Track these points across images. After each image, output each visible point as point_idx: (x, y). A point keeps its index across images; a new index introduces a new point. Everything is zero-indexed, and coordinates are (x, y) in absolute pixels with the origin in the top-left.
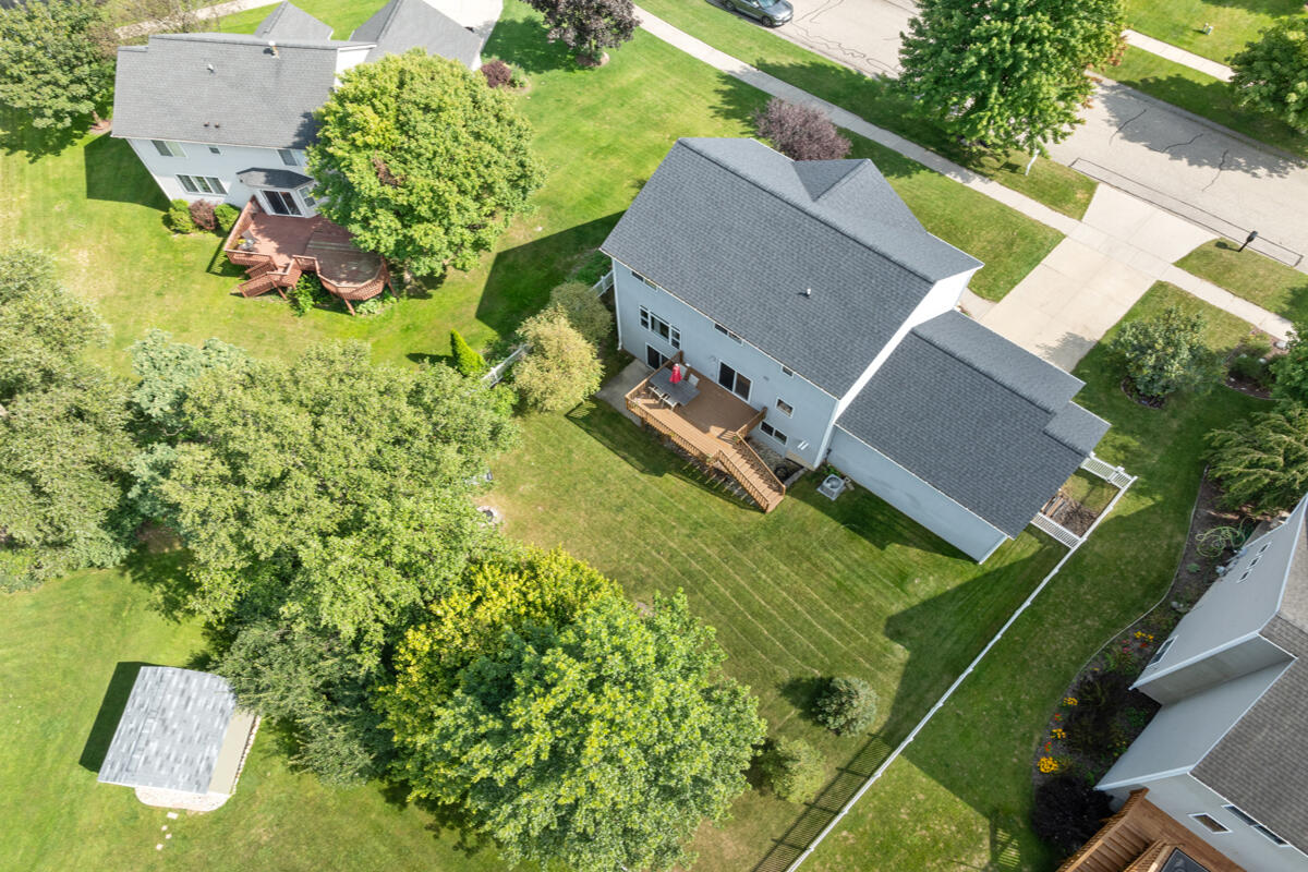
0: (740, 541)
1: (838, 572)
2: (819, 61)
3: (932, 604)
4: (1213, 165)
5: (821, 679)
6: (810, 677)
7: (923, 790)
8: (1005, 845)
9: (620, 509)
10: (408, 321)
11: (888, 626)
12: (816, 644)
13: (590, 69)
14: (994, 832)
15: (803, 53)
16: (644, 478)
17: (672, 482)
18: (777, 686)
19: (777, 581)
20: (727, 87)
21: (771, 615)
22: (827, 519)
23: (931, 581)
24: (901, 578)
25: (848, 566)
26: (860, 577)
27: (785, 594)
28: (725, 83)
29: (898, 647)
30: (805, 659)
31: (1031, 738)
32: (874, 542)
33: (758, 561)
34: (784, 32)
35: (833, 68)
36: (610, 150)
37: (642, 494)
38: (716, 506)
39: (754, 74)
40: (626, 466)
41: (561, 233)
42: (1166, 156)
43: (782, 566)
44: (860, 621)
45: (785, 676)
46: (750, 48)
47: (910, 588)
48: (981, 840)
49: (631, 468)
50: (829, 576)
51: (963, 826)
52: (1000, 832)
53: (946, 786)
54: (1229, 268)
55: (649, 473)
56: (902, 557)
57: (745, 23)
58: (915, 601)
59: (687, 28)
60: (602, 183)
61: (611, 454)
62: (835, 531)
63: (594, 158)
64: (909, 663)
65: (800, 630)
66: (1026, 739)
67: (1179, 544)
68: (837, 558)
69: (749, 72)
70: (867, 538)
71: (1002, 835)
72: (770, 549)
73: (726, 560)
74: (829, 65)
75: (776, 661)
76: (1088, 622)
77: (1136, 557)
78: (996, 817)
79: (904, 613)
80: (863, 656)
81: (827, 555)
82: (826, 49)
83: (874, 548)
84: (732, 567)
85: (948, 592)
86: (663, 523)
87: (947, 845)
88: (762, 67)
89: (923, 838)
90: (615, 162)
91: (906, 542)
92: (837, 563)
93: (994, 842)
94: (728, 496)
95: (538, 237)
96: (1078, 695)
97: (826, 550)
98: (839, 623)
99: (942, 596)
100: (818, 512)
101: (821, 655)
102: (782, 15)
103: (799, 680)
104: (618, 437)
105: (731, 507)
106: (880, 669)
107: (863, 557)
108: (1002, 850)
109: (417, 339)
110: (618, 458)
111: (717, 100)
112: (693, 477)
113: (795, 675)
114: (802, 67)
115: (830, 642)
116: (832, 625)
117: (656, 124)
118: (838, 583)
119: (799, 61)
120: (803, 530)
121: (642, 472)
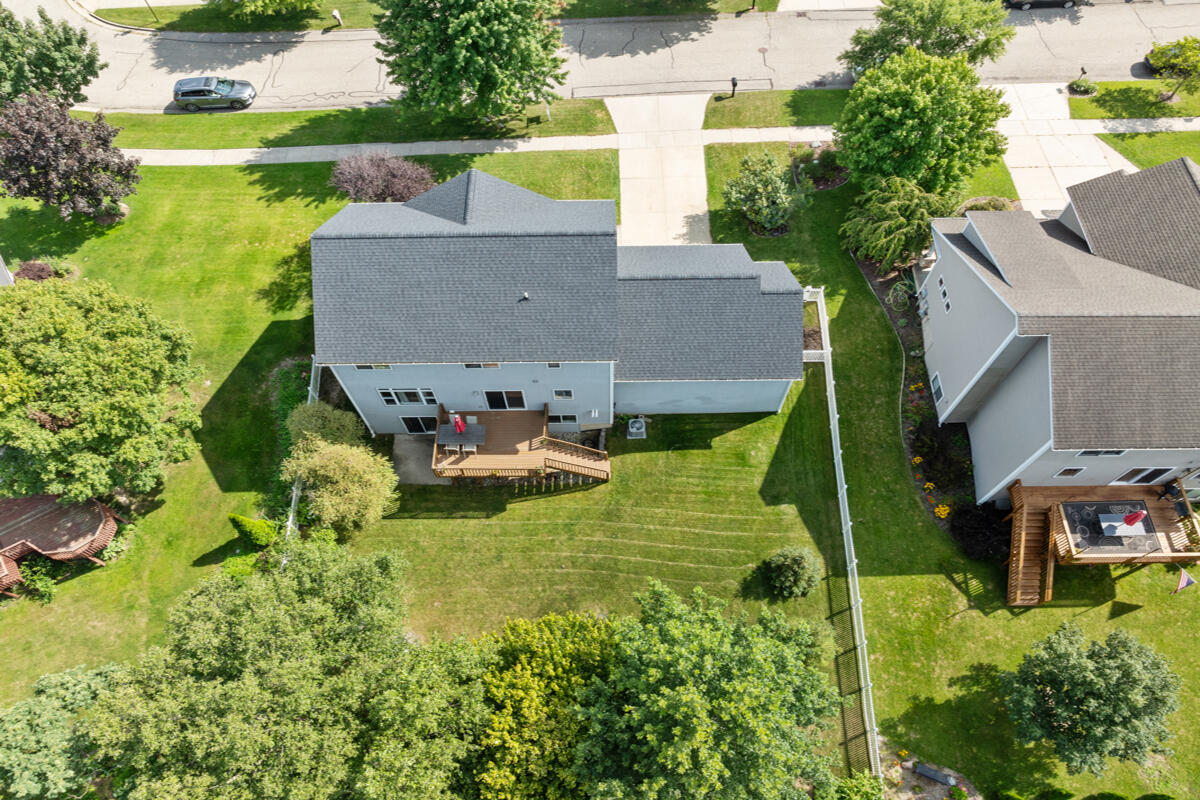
0: (611, 515)
1: (698, 486)
2: (312, 116)
3: (777, 460)
4: (662, 47)
5: (759, 568)
6: (749, 572)
7: (889, 588)
8: (966, 582)
9: (499, 558)
10: (163, 536)
11: (764, 498)
12: (732, 547)
13: (119, 223)
14: (952, 580)
15: (293, 116)
16: (494, 520)
17: (517, 509)
18: (736, 596)
19: (663, 522)
20: (257, 176)
21: (683, 550)
22: (654, 454)
23: (762, 445)
24: (742, 459)
25: (700, 477)
26: (715, 478)
27: (678, 529)
28: (251, 173)
29: (783, 507)
30: (735, 563)
31: (915, 502)
32: (700, 448)
33: (638, 519)
34: (258, 106)
35: (329, 115)
36: (206, 282)
37: (505, 533)
38: (568, 502)
39: (269, 153)
40: (472, 522)
41: (232, 375)
42: (627, 57)
43: (657, 511)
44: (744, 508)
45: (734, 585)
46: (244, 134)
47: (753, 461)
48: (949, 591)
49: (476, 521)
50: (693, 492)
51: (933, 591)
52: (955, 576)
53: (900, 574)
54: (738, 112)
55: (494, 514)
56: (728, 445)
57: (217, 115)
58: (765, 468)
59: (170, 144)
60: (228, 313)
61: (450, 521)
62: (668, 458)
63: (200, 296)
64: (801, 512)
65: (712, 545)
66: (914, 505)
68: (688, 477)
69: (263, 154)
70: (693, 448)
71: (959, 577)
72: (637, 504)
73: (614, 535)
74: (322, 114)
75: (717, 579)
76: (877, 402)
78: (944, 568)
79: (765, 480)
80: (768, 531)
81: (678, 480)
82: (310, 104)
83: (705, 452)
84: (624, 537)
85: (778, 446)
86: (542, 544)
87: (934, 610)
88: (269, 144)
89: (918, 618)
90: (221, 289)
91: (720, 432)
92: (691, 480)
93: (958, 585)
94: (567, 489)
95: (213, 391)
96: (916, 453)
97: (675, 476)
98: (732, 521)
99: (777, 452)
100: (644, 454)
101: (742, 552)
102: (246, 94)
103: (745, 579)
104: (442, 505)
105: (579, 495)
106: (786, 531)
107: (703, 463)
108: (967, 586)
109: (187, 545)
110: (459, 521)
111: (258, 190)
112: (530, 493)
113: (740, 578)
114: (303, 127)
115: (739, 538)
116: (730, 524)
117: (226, 238)
118: (705, 493)
119: (296, 124)
120: (645, 474)
121: (488, 517)
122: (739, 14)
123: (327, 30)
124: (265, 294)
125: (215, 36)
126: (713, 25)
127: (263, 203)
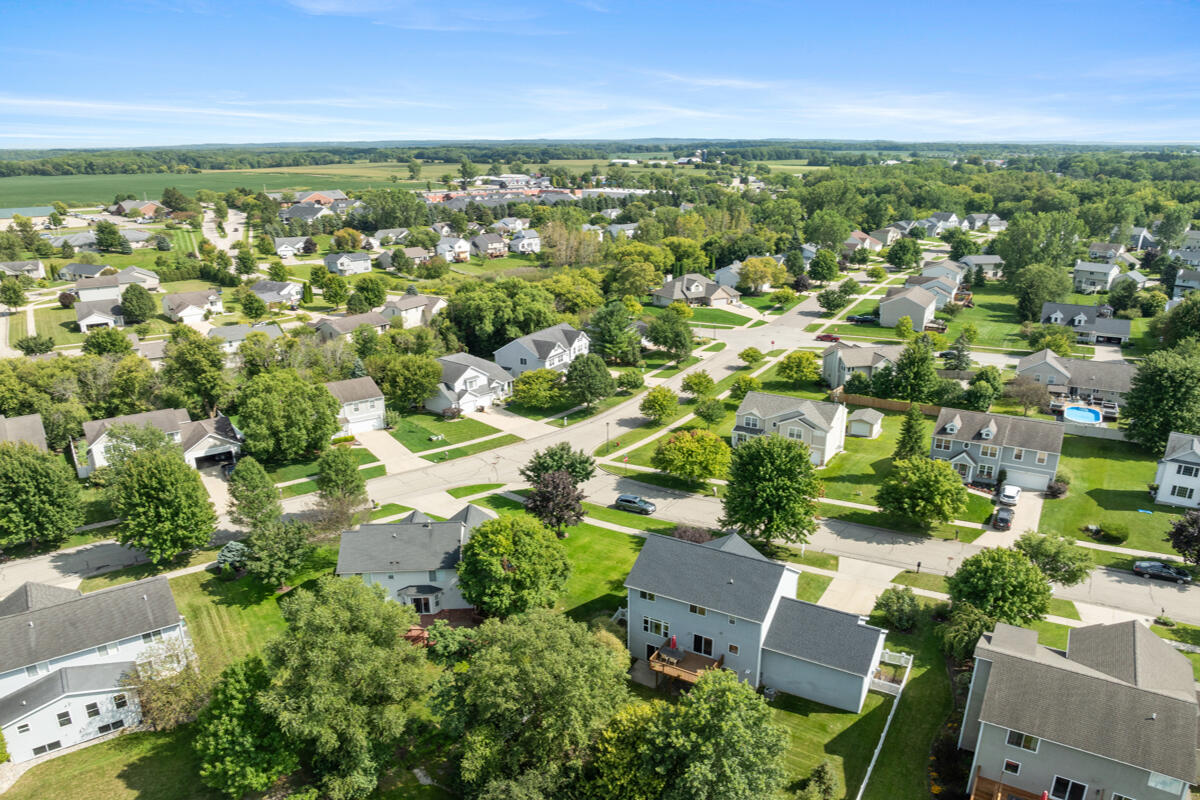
3: (844, 734)
4: (888, 544)
11: (825, 748)
15: (669, 523)
20: (636, 540)
23: (838, 725)
24: (823, 726)
28: (632, 538)
29: (835, 757)
32: (801, 714)
34: (654, 516)
36: (588, 570)
39: (645, 534)
41: (577, 608)
42: (865, 543)
46: (639, 524)
54: (916, 580)
56: (819, 718)
57: (631, 514)
59: (603, 519)
60: (590, 585)
64: (845, 762)
67: (948, 685)
69: (642, 533)
70: (797, 713)
74: (683, 526)
77: (931, 694)
79: (831, 741)
83: (802, 716)
85: (849, 728)
88: (649, 530)
90: (592, 575)
91: (818, 711)
99: (847, 730)
102: (651, 509)
107: (799, 722)
111: (633, 546)
117: (607, 558)
119: (667, 527)
122: (946, 540)
123: (707, 496)
124: (611, 582)
125: (649, 486)
126: (927, 542)
127: (632, 551)
